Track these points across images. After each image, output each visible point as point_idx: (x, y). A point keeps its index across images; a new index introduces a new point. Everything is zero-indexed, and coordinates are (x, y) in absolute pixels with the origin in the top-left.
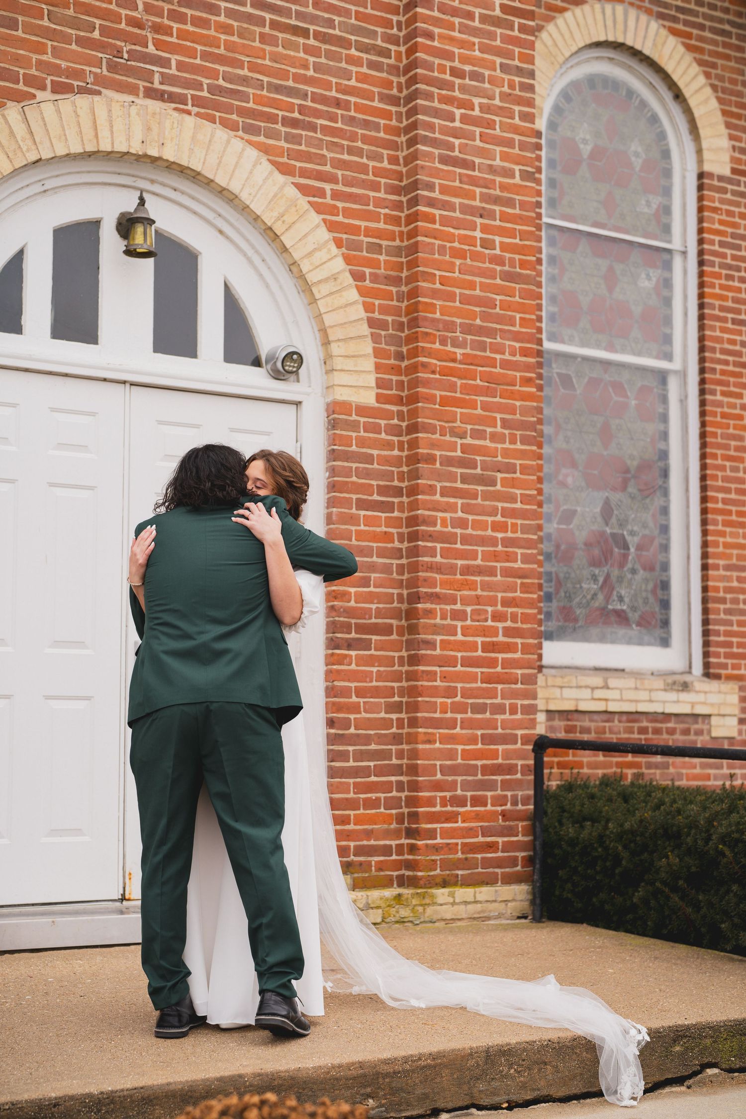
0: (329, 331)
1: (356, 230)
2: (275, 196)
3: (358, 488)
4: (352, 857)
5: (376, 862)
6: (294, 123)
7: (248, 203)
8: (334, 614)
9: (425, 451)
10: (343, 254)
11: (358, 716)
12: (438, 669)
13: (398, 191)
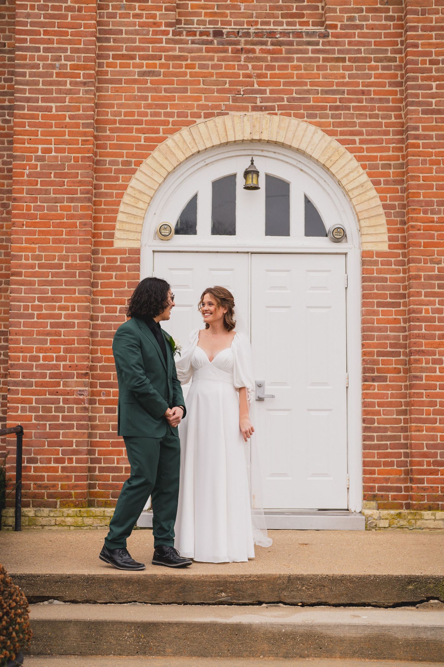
0: (359, 214)
1: (375, 158)
2: (326, 147)
3: (377, 296)
4: (377, 492)
5: (392, 495)
6: (337, 108)
8: (364, 363)
9: (414, 273)
10: (367, 172)
11: (379, 417)
12: (424, 391)
13: (401, 133)
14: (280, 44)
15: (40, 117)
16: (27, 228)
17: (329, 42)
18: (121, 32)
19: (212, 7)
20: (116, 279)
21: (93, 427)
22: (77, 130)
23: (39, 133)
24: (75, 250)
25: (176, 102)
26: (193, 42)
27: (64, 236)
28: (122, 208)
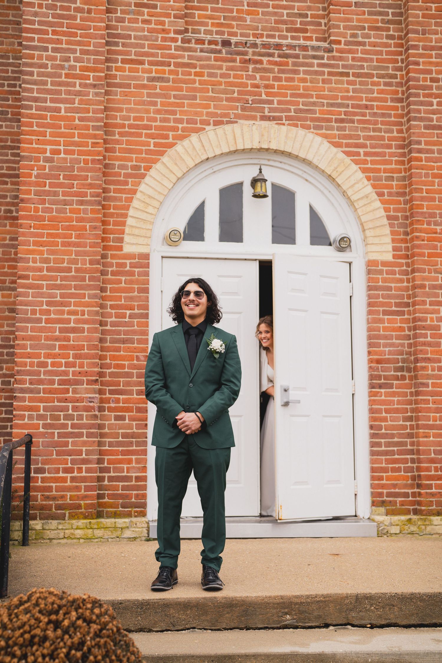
0: (364, 224)
1: (378, 171)
2: (332, 159)
3: (383, 304)
4: (385, 498)
5: (400, 501)
6: (342, 121)
7: (317, 164)
8: (371, 370)
9: (419, 283)
10: (371, 184)
11: (387, 423)
12: (430, 398)
13: (402, 147)
14: (287, 56)
15: (48, 117)
16: (35, 231)
17: (333, 56)
18: (129, 37)
19: (219, 18)
20: (125, 283)
21: (102, 435)
22: (87, 132)
23: (48, 133)
24: (85, 254)
25: (186, 108)
26: (202, 51)
27: (73, 239)
28: (131, 212)
